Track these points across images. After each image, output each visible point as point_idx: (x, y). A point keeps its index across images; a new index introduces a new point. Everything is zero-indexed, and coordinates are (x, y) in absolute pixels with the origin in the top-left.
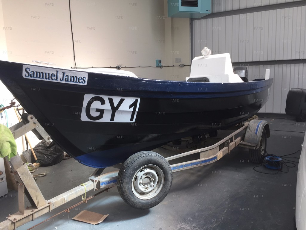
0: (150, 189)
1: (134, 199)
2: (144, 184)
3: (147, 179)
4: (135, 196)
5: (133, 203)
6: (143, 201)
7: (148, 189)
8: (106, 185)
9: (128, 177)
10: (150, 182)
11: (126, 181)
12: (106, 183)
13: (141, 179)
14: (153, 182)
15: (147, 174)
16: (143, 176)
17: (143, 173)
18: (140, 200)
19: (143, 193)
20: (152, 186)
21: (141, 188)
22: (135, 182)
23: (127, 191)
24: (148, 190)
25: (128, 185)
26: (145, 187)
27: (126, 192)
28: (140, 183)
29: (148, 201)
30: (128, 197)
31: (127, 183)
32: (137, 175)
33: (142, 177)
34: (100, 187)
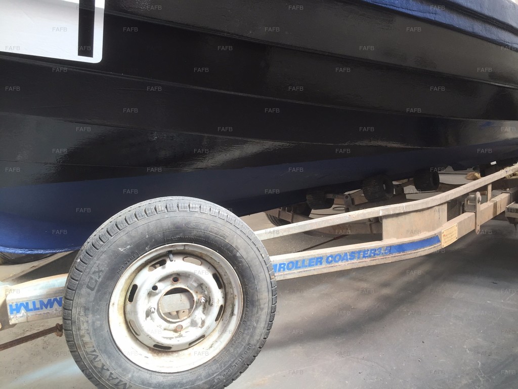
0: (192, 334)
1: (120, 370)
2: (170, 316)
3: (177, 296)
4: (123, 359)
5: (116, 385)
6: (160, 379)
7: (183, 332)
9: (88, 287)
10: (191, 307)
11: (82, 300)
12: (31, 306)
13: (150, 295)
14: (201, 309)
15: (176, 277)
16: (160, 286)
17: (160, 272)
18: (146, 376)
19: (160, 349)
20: (200, 324)
21: (155, 329)
22: (129, 305)
23: (86, 339)
24: (181, 336)
25: (90, 316)
26: (173, 326)
27: (84, 344)
28: (148, 314)
29: (178, 378)
30: (96, 364)
31: (86, 309)
32: (138, 281)
33: (155, 288)
34: (8, 320)
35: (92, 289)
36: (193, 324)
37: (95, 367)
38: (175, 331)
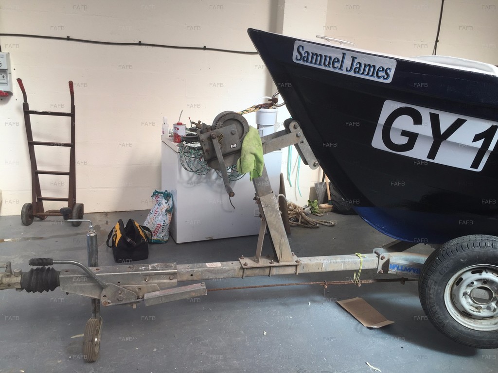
0: (485, 313)
1: (444, 317)
2: (476, 300)
3: (483, 291)
4: (446, 313)
5: (440, 323)
6: (463, 329)
7: (481, 311)
8: (398, 271)
9: (440, 273)
10: (490, 299)
11: (435, 278)
12: (400, 268)
13: (469, 286)
14: (495, 302)
15: (485, 281)
16: (475, 283)
17: (477, 276)
18: (456, 325)
19: (465, 314)
20: (492, 310)
21: (466, 303)
22: (455, 287)
23: (432, 296)
24: (479, 312)
25: (437, 286)
26: (476, 305)
27: (430, 298)
28: (465, 294)
29: (473, 333)
30: (433, 309)
31: (436, 283)
32: (464, 277)
33: (472, 283)
34: (388, 270)
35: (442, 275)
36: (489, 308)
37: (432, 310)
38: (477, 308)
